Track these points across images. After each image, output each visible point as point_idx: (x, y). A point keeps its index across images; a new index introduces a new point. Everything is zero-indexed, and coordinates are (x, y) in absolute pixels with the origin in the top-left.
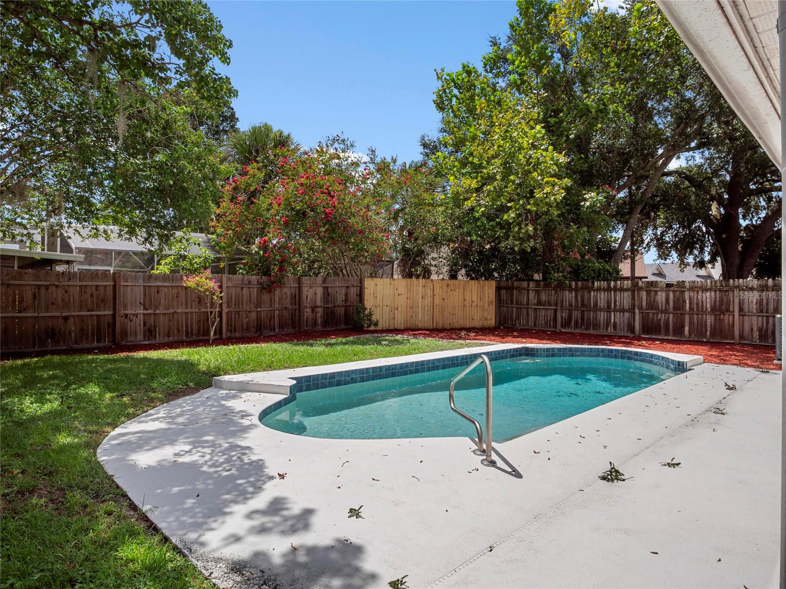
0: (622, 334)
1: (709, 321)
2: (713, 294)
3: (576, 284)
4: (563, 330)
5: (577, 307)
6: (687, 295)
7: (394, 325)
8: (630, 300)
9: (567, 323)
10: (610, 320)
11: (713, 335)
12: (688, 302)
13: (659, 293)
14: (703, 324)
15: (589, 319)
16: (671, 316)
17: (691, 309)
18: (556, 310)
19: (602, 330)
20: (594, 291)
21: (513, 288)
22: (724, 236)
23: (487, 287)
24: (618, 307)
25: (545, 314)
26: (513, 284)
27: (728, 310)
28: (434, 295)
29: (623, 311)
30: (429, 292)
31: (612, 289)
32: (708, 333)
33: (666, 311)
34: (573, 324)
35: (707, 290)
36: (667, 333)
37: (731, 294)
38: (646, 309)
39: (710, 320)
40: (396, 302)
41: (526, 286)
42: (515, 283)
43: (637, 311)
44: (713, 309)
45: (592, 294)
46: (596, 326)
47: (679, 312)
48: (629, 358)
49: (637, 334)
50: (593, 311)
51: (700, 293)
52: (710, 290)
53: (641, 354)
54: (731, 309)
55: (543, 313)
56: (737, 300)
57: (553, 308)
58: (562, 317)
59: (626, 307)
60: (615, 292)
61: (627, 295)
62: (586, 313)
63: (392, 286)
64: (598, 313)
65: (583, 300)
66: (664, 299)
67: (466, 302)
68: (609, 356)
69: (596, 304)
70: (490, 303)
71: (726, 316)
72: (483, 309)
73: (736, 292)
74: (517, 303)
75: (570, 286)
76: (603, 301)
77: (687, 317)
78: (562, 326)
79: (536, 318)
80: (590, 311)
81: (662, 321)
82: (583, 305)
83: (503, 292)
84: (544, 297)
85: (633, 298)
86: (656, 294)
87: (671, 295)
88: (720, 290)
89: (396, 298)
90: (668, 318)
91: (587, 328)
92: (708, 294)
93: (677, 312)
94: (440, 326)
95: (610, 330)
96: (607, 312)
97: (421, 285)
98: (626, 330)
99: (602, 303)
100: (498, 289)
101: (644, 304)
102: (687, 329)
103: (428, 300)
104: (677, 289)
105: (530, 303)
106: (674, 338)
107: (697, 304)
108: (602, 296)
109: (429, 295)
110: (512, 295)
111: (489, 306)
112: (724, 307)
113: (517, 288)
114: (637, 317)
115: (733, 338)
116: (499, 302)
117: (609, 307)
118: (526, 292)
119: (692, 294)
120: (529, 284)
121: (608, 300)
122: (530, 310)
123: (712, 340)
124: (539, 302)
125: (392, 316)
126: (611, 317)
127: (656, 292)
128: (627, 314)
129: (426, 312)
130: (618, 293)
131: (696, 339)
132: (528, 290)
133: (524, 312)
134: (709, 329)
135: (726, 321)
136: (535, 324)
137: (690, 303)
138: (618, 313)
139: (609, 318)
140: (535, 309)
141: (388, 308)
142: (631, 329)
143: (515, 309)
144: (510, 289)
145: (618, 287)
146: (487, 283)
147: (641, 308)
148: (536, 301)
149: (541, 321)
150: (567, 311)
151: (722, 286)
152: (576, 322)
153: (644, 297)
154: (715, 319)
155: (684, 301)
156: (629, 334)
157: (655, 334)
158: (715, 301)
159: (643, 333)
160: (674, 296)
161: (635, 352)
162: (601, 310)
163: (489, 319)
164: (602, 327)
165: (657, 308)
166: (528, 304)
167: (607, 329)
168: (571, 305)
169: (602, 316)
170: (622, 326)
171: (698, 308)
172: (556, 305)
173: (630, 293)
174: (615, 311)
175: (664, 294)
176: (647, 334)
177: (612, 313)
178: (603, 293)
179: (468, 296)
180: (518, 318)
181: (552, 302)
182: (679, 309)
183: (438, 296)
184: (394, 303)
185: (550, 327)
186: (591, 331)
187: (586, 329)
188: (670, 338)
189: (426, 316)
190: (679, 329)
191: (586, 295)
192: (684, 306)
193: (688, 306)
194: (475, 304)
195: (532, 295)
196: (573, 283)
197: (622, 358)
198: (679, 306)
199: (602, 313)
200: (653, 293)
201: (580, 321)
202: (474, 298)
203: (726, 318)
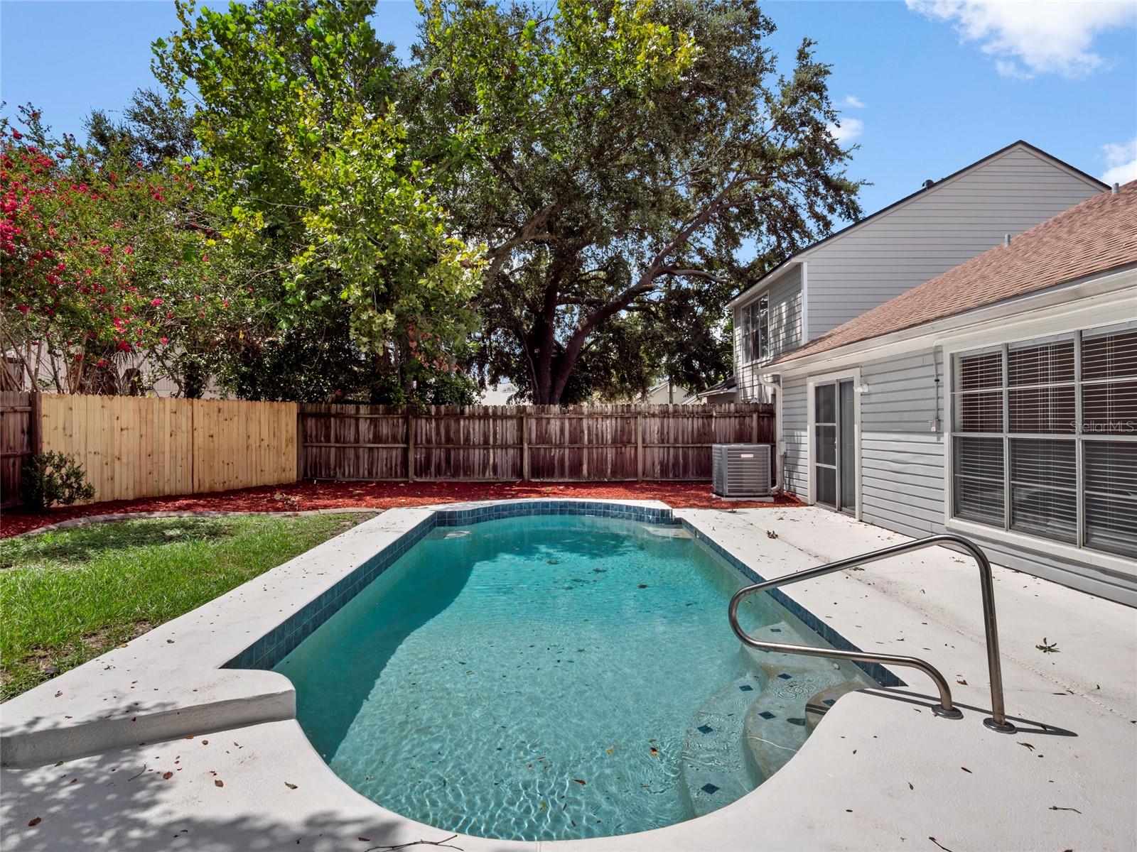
0: (505, 479)
1: (609, 456)
2: (614, 422)
3: (438, 410)
4: (418, 480)
5: (439, 443)
6: (585, 422)
7: (113, 491)
8: (515, 432)
9: (424, 468)
10: (489, 460)
11: (614, 473)
12: (586, 432)
13: (552, 421)
14: (603, 460)
15: (457, 460)
16: (567, 451)
17: (590, 441)
18: (406, 451)
19: (476, 476)
20: (465, 419)
21: (328, 415)
22: (536, 351)
23: (284, 413)
24: (499, 442)
25: (388, 455)
26: (329, 408)
27: (629, 442)
28: (193, 430)
29: (505, 446)
30: (185, 424)
31: (490, 417)
32: (609, 471)
33: (560, 446)
34: (433, 469)
35: (607, 417)
36: (562, 474)
37: (633, 422)
38: (537, 444)
39: (610, 454)
40: (117, 443)
41: (353, 412)
42: (334, 406)
43: (526, 446)
44: (614, 441)
45: (462, 423)
46: (468, 470)
47: (577, 446)
48: (572, 513)
49: (526, 477)
50: (464, 449)
51: (600, 420)
52: (611, 416)
53: (590, 505)
54: (633, 441)
55: (384, 454)
56: (640, 429)
57: (402, 446)
58: (416, 459)
59: (510, 441)
60: (495, 420)
61: (511, 425)
62: (452, 453)
63: (106, 412)
64: (471, 451)
65: (447, 433)
66: (558, 429)
67: (252, 441)
68: (544, 513)
69: (467, 439)
70: (289, 441)
71: (628, 449)
72: (278, 453)
73: (640, 420)
74: (337, 441)
75: (429, 412)
76: (477, 434)
77: (585, 452)
78: (416, 474)
79: (371, 464)
80: (459, 449)
81: (556, 458)
82: (448, 440)
83: (311, 423)
84: (385, 430)
85: (520, 428)
86: (548, 423)
87: (567, 423)
88: (622, 418)
89: (117, 436)
90: (564, 454)
91: (455, 474)
92: (608, 422)
93: (574, 446)
94: (206, 488)
95: (489, 475)
96: (484, 449)
97: (168, 409)
98: (510, 473)
99: (476, 437)
100: (302, 416)
101: (534, 436)
102: (585, 467)
103: (183, 439)
104: (573, 416)
105: (361, 438)
106: (571, 480)
107: (597, 435)
108: (477, 427)
109: (184, 428)
110: (328, 427)
111: (287, 446)
112: (625, 438)
113: (337, 415)
114: (526, 454)
115: (636, 474)
116: (304, 439)
117: (486, 442)
118: (353, 421)
119: (590, 422)
120: (358, 409)
121: (485, 433)
122: (361, 450)
123: (614, 480)
124: (377, 438)
125: (107, 473)
126: (489, 456)
127: (548, 419)
128: (511, 452)
129: (179, 463)
130: (499, 422)
131: (596, 479)
132: (357, 419)
133: (351, 454)
134: (609, 466)
135: (628, 456)
136: (370, 473)
137: (589, 434)
138: (499, 451)
139: (486, 458)
140: (371, 449)
141: (97, 458)
142: (518, 472)
143: (333, 450)
144: (323, 417)
145: (499, 413)
146: (283, 406)
147: (530, 443)
148: (371, 436)
149: (381, 467)
150: (424, 450)
151: (623, 411)
152: (438, 466)
153: (534, 428)
154: (617, 453)
155: (582, 432)
156: (514, 479)
157: (548, 476)
158: (616, 431)
159: (533, 476)
160: (570, 425)
161: (580, 503)
162: (474, 447)
163: (288, 469)
164: (476, 472)
165: (550, 442)
166: (357, 440)
167: (484, 475)
168: (429, 441)
169: (477, 455)
170: (505, 469)
171: (597, 440)
172: (407, 442)
173: (515, 421)
174: (494, 447)
175: (558, 423)
176: (538, 478)
177: (491, 451)
178: (477, 422)
179: (253, 428)
180: (339, 464)
181: (400, 439)
182: (576, 443)
183: (200, 431)
184: (113, 447)
185: (396, 476)
186: (462, 479)
187: (454, 476)
188: (566, 480)
189: (179, 470)
190: (576, 469)
191: (453, 424)
192: (581, 438)
193: (586, 437)
194: (265, 444)
195: (364, 426)
196: (433, 408)
197: (562, 513)
198: (576, 438)
199: (477, 451)
200: (544, 422)
201: (443, 464)
202: (265, 434)
203: (629, 451)
